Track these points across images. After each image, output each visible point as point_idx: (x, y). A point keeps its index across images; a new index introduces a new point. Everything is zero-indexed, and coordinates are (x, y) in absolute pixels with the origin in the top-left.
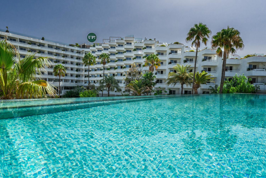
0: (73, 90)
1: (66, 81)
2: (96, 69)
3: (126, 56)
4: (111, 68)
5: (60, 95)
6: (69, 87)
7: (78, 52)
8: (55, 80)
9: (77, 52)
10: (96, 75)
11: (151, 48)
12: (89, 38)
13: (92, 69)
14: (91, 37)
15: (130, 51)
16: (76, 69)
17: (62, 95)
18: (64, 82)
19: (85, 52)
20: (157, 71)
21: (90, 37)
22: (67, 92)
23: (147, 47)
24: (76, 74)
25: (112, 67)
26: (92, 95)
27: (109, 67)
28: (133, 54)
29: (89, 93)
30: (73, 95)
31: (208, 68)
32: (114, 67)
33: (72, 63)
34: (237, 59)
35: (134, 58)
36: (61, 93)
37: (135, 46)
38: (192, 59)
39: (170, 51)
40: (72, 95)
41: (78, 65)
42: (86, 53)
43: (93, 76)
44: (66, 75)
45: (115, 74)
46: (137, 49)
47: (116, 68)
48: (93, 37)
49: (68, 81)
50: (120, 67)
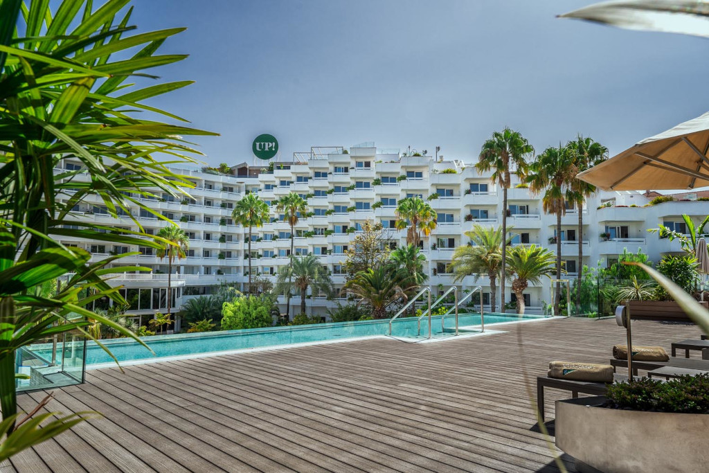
0: (208, 296)
1: (190, 270)
2: (276, 233)
3: (355, 199)
4: (316, 232)
5: (169, 310)
6: (199, 287)
7: (228, 189)
8: (158, 268)
9: (224, 189)
10: (276, 252)
11: (421, 176)
12: (258, 149)
13: (266, 235)
14: (264, 144)
15: (367, 185)
16: (219, 236)
17: (175, 312)
18: (186, 272)
19: (246, 186)
20: (438, 239)
21: (260, 145)
22: (191, 301)
23: (410, 174)
24: (221, 250)
25: (318, 227)
26: (256, 309)
27: (311, 229)
28: (373, 194)
29: (248, 304)
30: (208, 310)
31: (568, 231)
32: (326, 229)
33: (208, 219)
34: (634, 206)
35: (377, 205)
36: (174, 306)
37: (377, 173)
38: (527, 206)
39: (468, 187)
40: (205, 311)
41: (225, 225)
42: (250, 189)
43: (268, 254)
44: (191, 253)
45: (328, 249)
46: (385, 179)
47: (330, 233)
48: (268, 146)
49: (195, 270)
50: (341, 229)
